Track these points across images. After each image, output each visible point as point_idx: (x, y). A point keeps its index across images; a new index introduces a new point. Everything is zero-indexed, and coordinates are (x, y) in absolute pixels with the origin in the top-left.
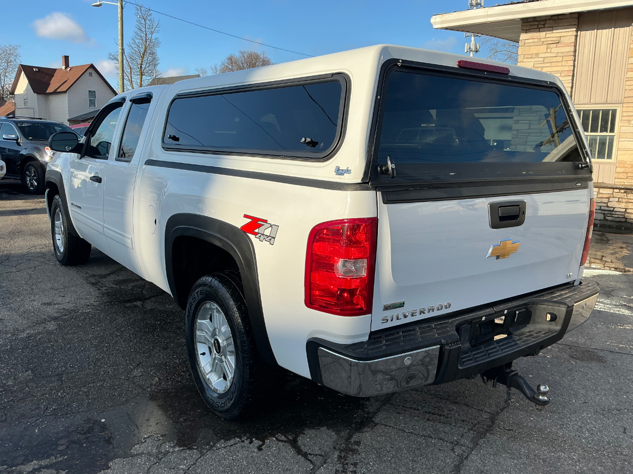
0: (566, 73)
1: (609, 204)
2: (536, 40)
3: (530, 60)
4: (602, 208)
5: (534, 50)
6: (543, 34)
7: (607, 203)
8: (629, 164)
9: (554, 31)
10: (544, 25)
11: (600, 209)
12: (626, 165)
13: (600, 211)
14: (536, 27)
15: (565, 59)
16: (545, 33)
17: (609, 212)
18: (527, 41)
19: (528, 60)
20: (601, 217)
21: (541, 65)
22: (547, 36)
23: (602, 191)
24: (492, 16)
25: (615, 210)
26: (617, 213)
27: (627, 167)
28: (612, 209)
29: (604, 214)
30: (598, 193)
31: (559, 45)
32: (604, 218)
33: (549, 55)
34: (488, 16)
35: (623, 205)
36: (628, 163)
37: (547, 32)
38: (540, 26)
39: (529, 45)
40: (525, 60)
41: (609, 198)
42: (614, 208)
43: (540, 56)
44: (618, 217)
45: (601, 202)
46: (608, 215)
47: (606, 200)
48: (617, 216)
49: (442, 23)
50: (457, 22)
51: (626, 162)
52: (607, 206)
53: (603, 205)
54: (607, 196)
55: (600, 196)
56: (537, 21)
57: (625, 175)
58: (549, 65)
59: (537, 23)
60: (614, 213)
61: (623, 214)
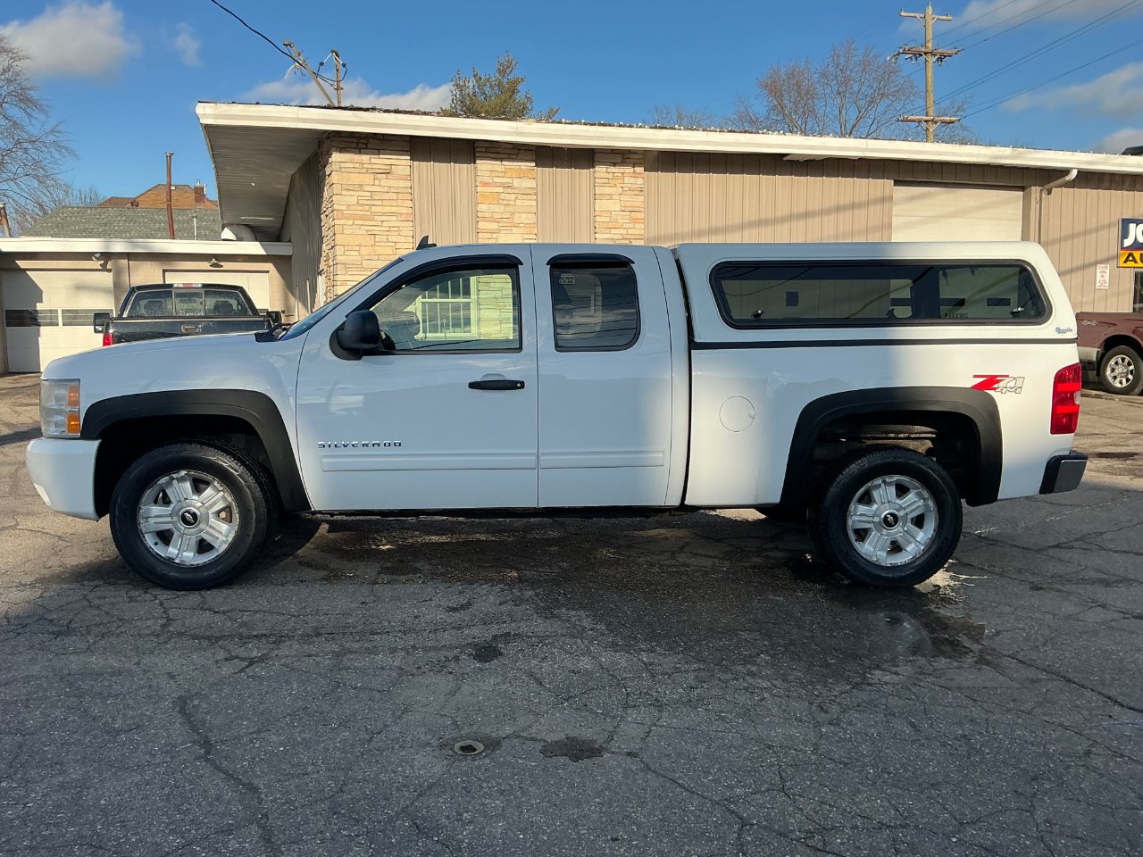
0: (404, 216)
2: (357, 165)
3: (352, 193)
5: (356, 179)
6: (365, 158)
9: (381, 156)
10: (366, 144)
14: (355, 145)
15: (400, 196)
16: (368, 157)
18: (343, 165)
19: (349, 193)
21: (368, 202)
22: (373, 161)
24: (304, 120)
31: (390, 176)
33: (377, 189)
34: (298, 120)
37: (372, 156)
38: (360, 145)
39: (347, 170)
40: (344, 193)
43: (366, 188)
49: (216, 117)
50: (238, 119)
56: (355, 137)
58: (380, 203)
59: (355, 140)
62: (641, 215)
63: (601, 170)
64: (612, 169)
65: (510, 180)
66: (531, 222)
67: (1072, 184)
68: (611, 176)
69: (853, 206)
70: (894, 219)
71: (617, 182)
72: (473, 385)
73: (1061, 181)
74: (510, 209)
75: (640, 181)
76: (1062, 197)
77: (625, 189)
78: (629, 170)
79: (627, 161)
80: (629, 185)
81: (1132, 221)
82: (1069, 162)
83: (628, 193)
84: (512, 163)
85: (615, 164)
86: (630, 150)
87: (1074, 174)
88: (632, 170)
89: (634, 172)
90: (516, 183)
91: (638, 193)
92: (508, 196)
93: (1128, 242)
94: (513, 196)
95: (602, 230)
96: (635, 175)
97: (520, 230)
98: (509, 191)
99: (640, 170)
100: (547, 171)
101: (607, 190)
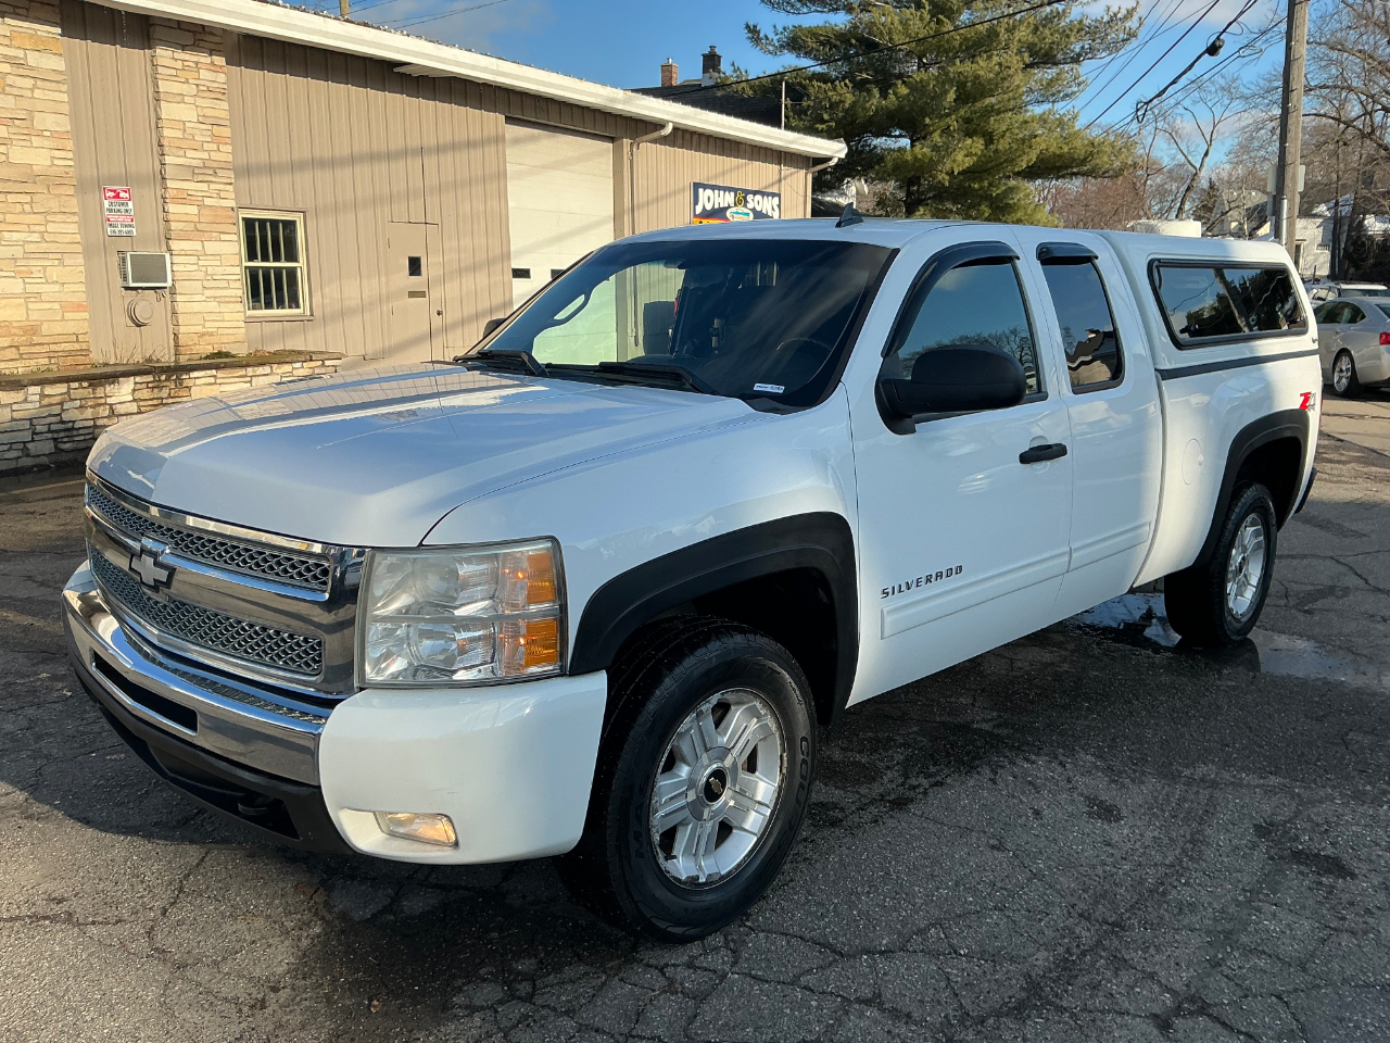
1: (65, 417)
4: (53, 427)
7: (59, 415)
8: (20, 328)
11: (49, 431)
12: (13, 331)
13: (50, 435)
17: (67, 434)
20: (48, 447)
23: (49, 390)
25: (76, 426)
26: (81, 432)
27: (15, 335)
28: (71, 424)
29: (55, 439)
30: (43, 396)
32: (56, 447)
35: (89, 413)
36: (15, 324)
41: (61, 404)
42: (74, 422)
44: (85, 440)
45: (50, 415)
46: (65, 440)
47: (57, 409)
48: (82, 438)
51: (10, 322)
52: (62, 422)
53: (53, 419)
54: (57, 399)
55: (46, 401)
57: (12, 353)
60: (75, 433)
61: (90, 430)
62: (226, 132)
63: (164, 54)
64: (180, 55)
65: (21, 54)
66: (63, 129)
67: (664, 141)
68: (179, 65)
69: (470, 144)
70: (509, 167)
71: (189, 75)
72: (1026, 458)
73: (655, 135)
74: (25, 104)
75: (222, 78)
76: (649, 153)
77: (202, 88)
78: (204, 59)
79: (202, 44)
80: (208, 84)
81: (705, 187)
82: (668, 113)
83: (205, 95)
84: (20, 23)
85: (183, 48)
86: (203, 26)
87: (669, 129)
88: (208, 60)
89: (212, 63)
90: (33, 59)
91: (220, 96)
92: (20, 82)
93: (699, 209)
94: (29, 83)
95: (174, 150)
96: (213, 68)
97: (47, 143)
98: (21, 71)
99: (220, 60)
100: (77, 43)
101: (175, 87)
